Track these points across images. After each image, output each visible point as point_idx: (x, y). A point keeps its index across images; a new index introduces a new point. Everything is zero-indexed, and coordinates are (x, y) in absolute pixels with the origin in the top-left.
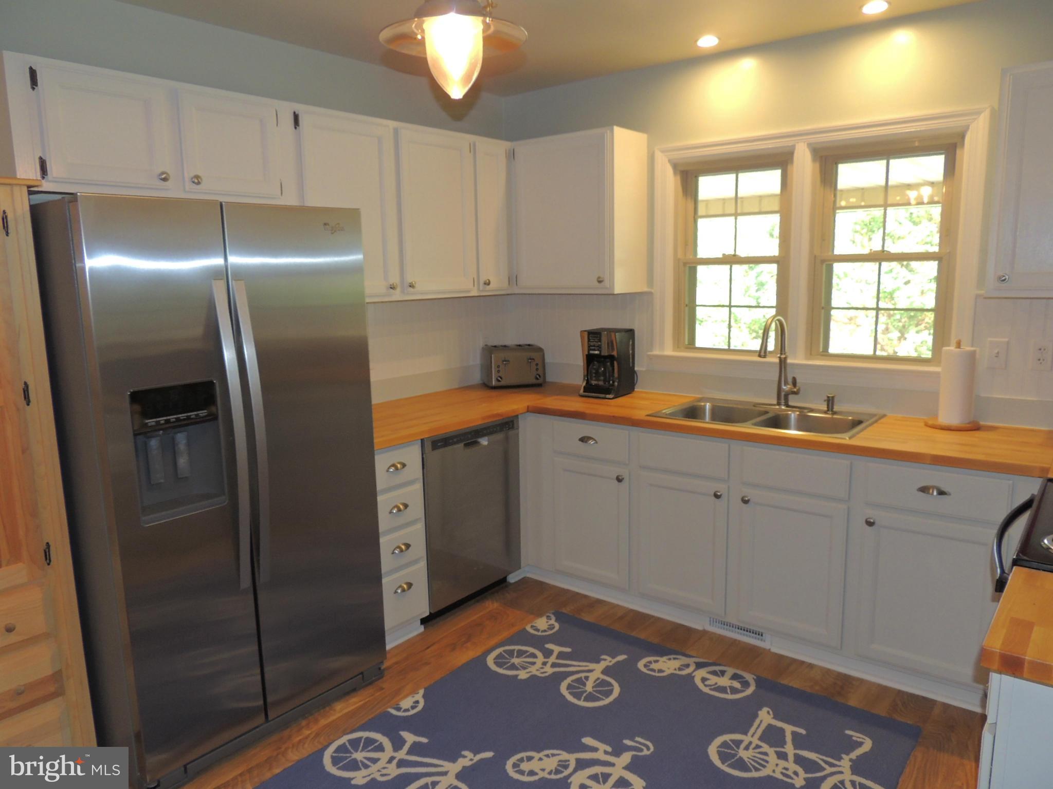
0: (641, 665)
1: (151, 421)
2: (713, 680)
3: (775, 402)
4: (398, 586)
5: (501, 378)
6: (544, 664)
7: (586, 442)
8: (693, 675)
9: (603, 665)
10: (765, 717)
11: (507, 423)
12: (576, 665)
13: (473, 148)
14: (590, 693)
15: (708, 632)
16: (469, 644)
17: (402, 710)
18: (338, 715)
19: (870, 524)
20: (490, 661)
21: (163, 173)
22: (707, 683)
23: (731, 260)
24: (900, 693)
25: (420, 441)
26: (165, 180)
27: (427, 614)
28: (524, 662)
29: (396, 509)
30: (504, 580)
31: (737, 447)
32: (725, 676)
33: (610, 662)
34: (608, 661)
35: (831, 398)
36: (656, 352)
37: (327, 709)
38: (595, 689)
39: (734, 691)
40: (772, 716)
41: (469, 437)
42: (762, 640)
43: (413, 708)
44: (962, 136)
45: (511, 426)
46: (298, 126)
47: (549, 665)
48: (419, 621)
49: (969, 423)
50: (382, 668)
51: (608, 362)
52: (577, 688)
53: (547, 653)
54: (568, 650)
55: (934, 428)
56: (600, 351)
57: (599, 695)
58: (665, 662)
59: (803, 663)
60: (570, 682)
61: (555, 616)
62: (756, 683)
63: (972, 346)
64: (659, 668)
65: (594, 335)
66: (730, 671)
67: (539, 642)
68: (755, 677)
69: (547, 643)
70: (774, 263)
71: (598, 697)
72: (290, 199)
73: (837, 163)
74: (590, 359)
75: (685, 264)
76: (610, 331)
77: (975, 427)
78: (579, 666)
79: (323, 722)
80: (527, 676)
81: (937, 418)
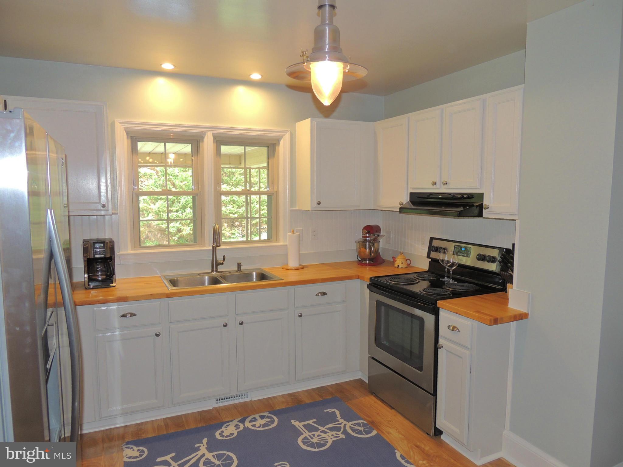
2: (256, 424)
3: (211, 271)
8: (246, 426)
9: (203, 450)
15: (216, 407)
19: (300, 316)
22: (256, 427)
23: (167, 193)
24: (313, 390)
32: (258, 419)
33: (204, 445)
35: (239, 264)
36: (123, 252)
39: (271, 422)
40: (298, 422)
42: (246, 397)
44: (278, 141)
54: (174, 454)
55: (289, 270)
56: (105, 255)
62: (273, 415)
64: (229, 433)
65: (98, 245)
66: (256, 416)
68: (268, 413)
70: (190, 195)
73: (220, 146)
77: (302, 267)
81: (287, 264)
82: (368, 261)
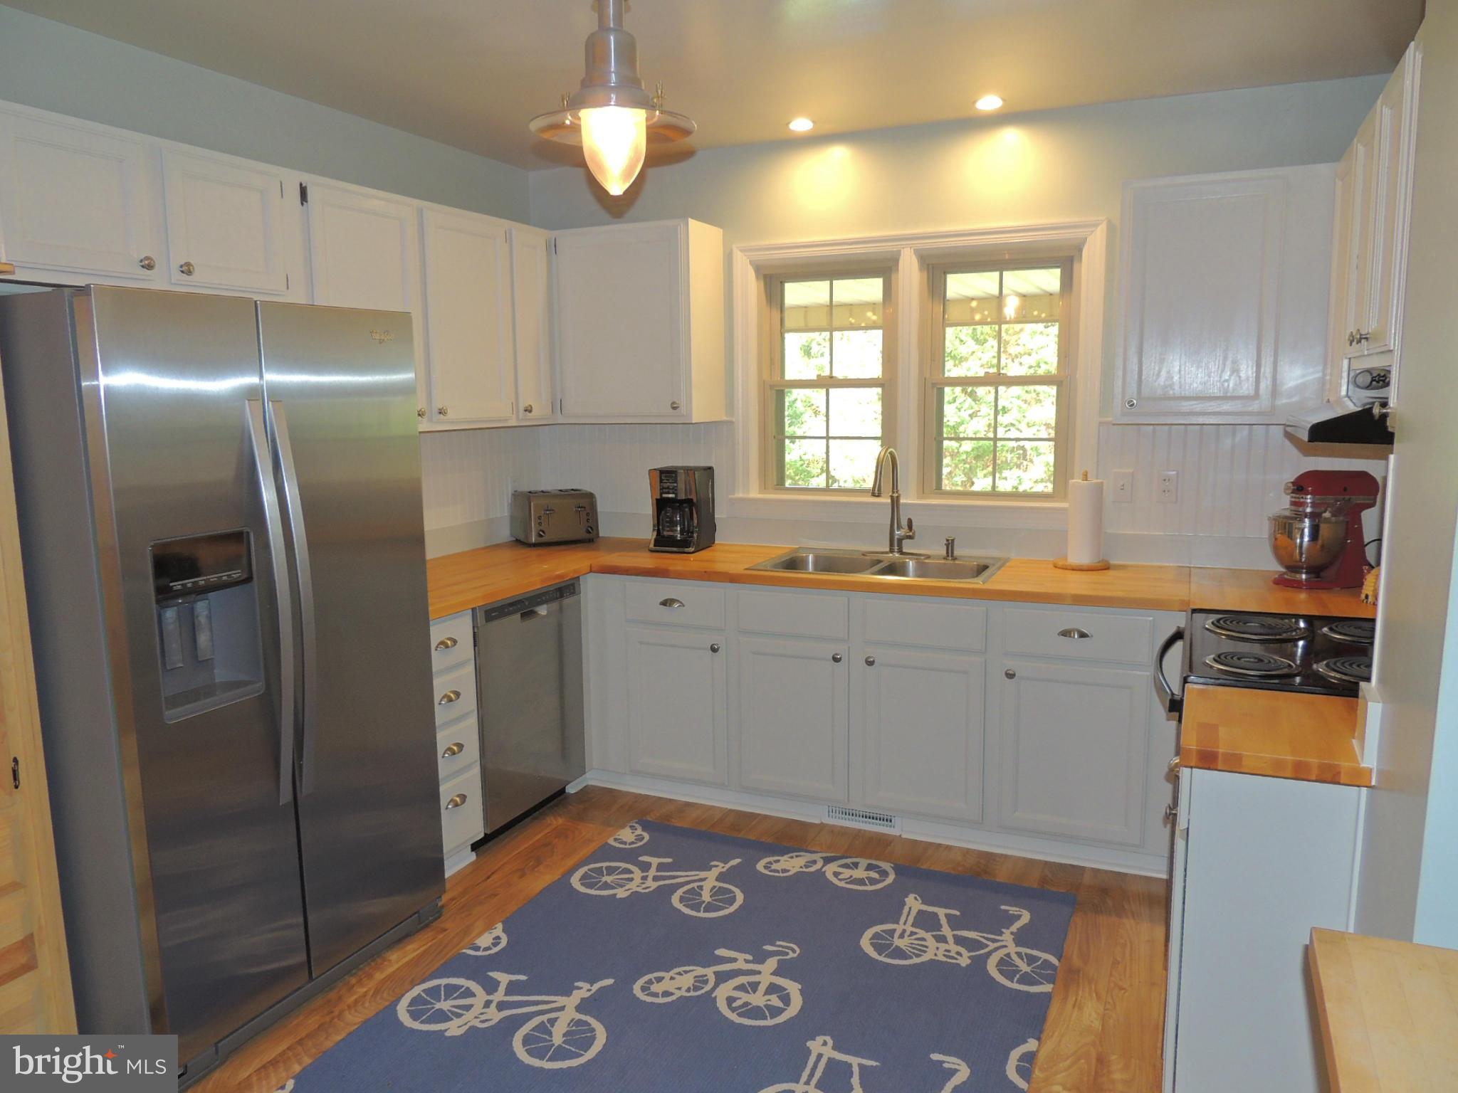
0: (760, 867)
1: (176, 583)
2: (847, 873)
3: (888, 550)
4: (449, 800)
5: (543, 532)
6: (644, 878)
7: (670, 606)
8: (823, 870)
9: (714, 873)
10: (913, 903)
11: (567, 587)
12: (682, 876)
13: (508, 238)
14: (708, 902)
15: (827, 825)
16: (541, 868)
17: (481, 949)
18: (396, 966)
19: (1011, 676)
20: (575, 881)
21: (147, 258)
22: (839, 877)
23: (827, 383)
24: (1046, 863)
25: (470, 611)
26: (149, 267)
27: (482, 836)
28: (617, 879)
29: (445, 700)
30: (563, 791)
31: (858, 598)
32: (859, 868)
33: (723, 867)
34: (719, 868)
35: (950, 541)
36: (740, 495)
37: (379, 961)
38: (713, 898)
39: (873, 881)
40: (920, 902)
41: (524, 606)
42: (891, 826)
43: (495, 945)
44: (1079, 249)
45: (572, 591)
46: (307, 202)
47: (650, 878)
48: (470, 847)
49: (1099, 562)
50: (439, 905)
51: (686, 507)
52: (692, 898)
53: (645, 867)
54: (670, 860)
55: (1063, 569)
56: (676, 494)
57: (721, 904)
58: (787, 861)
59: (940, 845)
60: (681, 894)
61: (640, 825)
62: (895, 871)
63: (1097, 479)
64: (783, 868)
65: (666, 476)
66: (864, 862)
67: (630, 855)
68: (892, 865)
69: (641, 856)
70: (876, 387)
71: (720, 906)
72: (297, 296)
73: (945, 273)
74: (661, 505)
75: (772, 387)
76: (688, 470)
77: (1105, 567)
78: (687, 876)
79: (379, 976)
80: (628, 893)
81: (1066, 558)
82: (1306, 573)
